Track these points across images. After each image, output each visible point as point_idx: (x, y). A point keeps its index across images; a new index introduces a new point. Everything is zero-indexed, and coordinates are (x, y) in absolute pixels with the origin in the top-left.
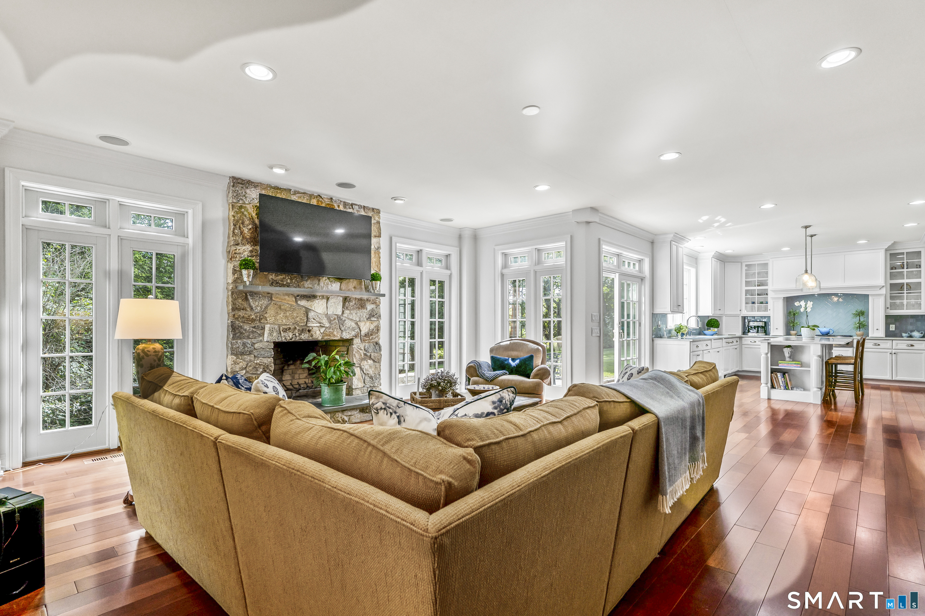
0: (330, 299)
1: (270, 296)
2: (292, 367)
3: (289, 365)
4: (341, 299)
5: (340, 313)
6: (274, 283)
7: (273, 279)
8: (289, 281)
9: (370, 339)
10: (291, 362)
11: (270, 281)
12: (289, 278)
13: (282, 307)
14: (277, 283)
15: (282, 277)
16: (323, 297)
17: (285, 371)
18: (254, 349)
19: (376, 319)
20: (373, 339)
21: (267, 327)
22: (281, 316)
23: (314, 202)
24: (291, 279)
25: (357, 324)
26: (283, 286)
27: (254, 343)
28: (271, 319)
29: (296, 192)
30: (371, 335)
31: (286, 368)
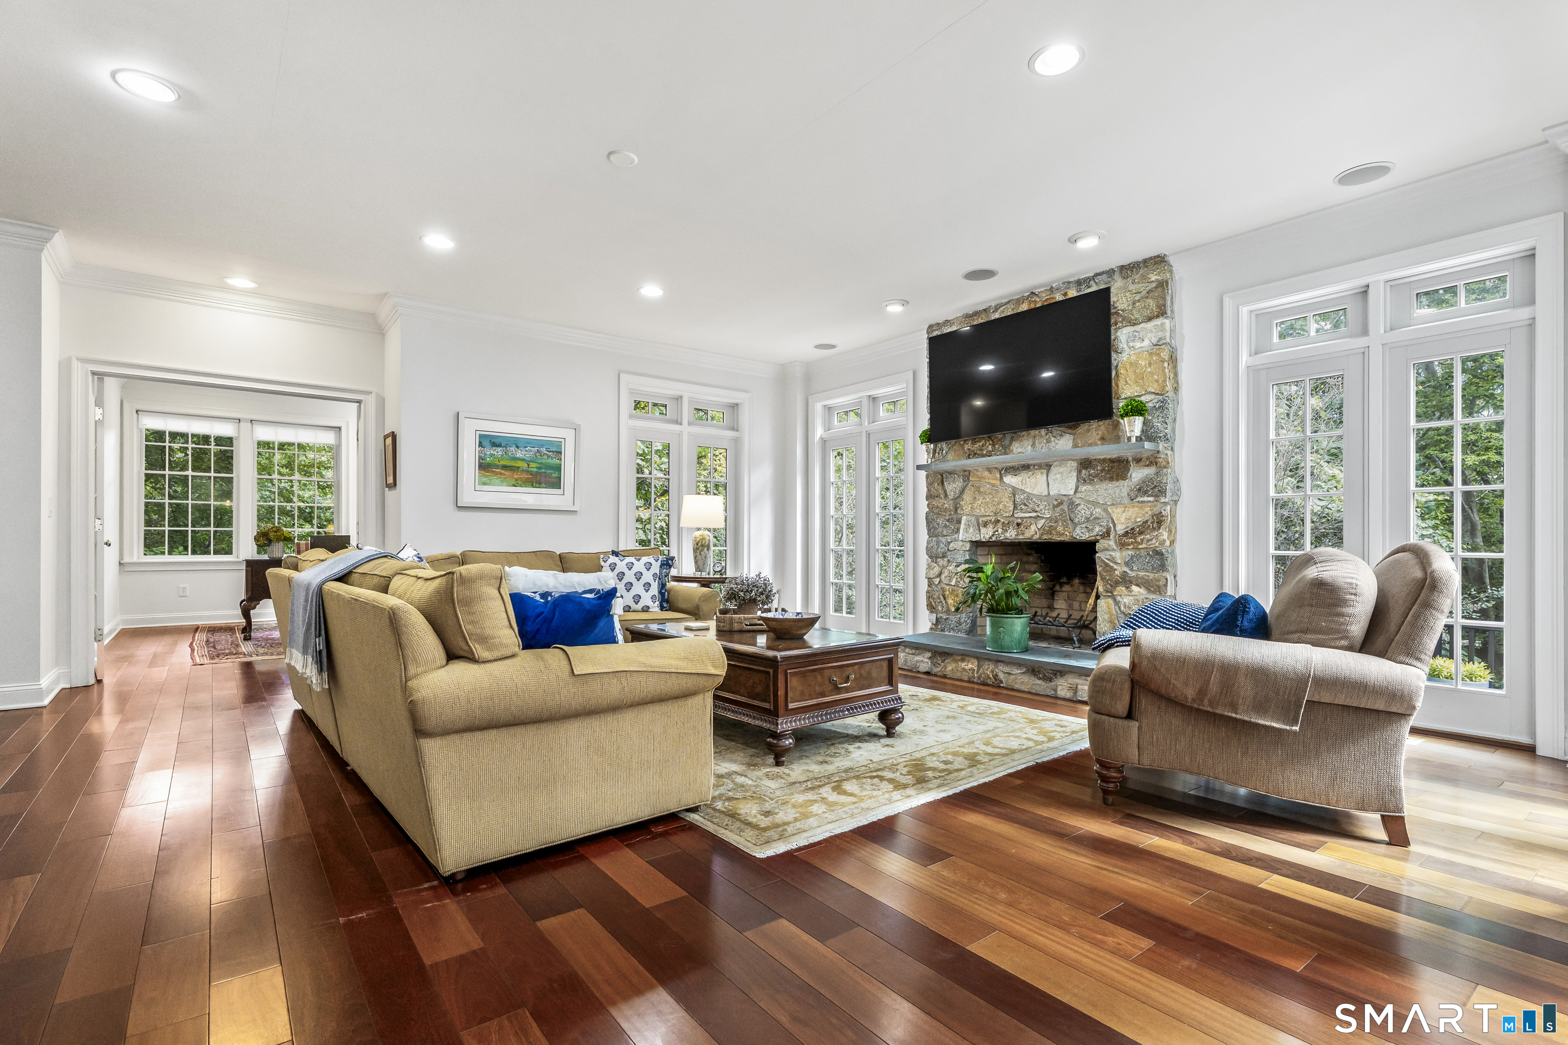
0: (1052, 468)
1: (966, 475)
2: (1066, 588)
3: (1061, 585)
4: (1075, 464)
5: (1072, 492)
6: (972, 455)
7: (969, 449)
8: (990, 448)
9: (1136, 542)
10: (1064, 580)
11: (966, 453)
12: (990, 444)
13: (982, 489)
14: (975, 454)
15: (981, 444)
16: (1040, 466)
17: (1056, 593)
18: (948, 549)
19: (1151, 499)
20: (1145, 541)
21: (964, 519)
22: (979, 502)
23: (1024, 307)
24: (993, 445)
25: (1106, 510)
26: (983, 456)
27: (949, 543)
28: (967, 509)
29: (996, 309)
30: (1141, 533)
31: (1057, 588)
